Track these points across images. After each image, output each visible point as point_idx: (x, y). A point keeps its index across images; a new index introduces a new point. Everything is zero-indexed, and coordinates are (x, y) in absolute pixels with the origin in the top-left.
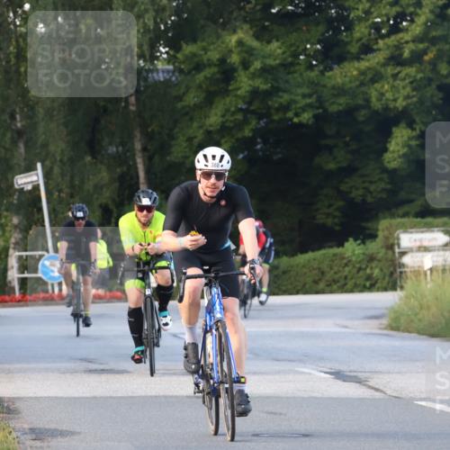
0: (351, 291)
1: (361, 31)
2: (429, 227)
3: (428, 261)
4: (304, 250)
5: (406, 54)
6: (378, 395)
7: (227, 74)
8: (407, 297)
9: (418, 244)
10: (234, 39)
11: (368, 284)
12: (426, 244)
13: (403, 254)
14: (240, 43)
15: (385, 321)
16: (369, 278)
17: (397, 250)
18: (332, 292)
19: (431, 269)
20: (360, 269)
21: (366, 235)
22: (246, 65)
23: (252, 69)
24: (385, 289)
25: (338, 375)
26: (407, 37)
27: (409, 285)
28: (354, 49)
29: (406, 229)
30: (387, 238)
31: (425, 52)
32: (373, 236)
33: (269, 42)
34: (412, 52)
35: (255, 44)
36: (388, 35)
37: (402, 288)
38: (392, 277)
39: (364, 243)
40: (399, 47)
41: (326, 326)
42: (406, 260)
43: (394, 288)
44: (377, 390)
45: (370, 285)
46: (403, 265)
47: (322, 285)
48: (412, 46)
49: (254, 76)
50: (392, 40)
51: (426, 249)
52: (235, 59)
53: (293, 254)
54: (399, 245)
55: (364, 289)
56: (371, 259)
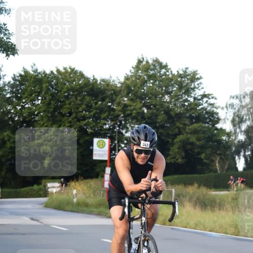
0: (35, 197)
2: (55, 182)
3: (54, 190)
4: (23, 187)
6: (42, 224)
7: (4, 142)
8: (49, 200)
9: (52, 186)
13: (48, 188)
14: (7, 135)
15: (43, 205)
16: (40, 194)
18: (30, 197)
19: (56, 192)
20: (37, 192)
21: (39, 184)
22: (9, 140)
24: (43, 197)
25: (32, 219)
27: (50, 196)
29: (49, 182)
30: (44, 184)
32: (41, 184)
35: (12, 135)
37: (48, 197)
38: (45, 194)
41: (29, 206)
42: (49, 190)
43: (46, 197)
45: (40, 196)
46: (48, 191)
47: (28, 196)
49: (11, 143)
51: (54, 187)
52: (6, 138)
53: (21, 188)
54: (47, 186)
55: (38, 197)
56: (40, 189)
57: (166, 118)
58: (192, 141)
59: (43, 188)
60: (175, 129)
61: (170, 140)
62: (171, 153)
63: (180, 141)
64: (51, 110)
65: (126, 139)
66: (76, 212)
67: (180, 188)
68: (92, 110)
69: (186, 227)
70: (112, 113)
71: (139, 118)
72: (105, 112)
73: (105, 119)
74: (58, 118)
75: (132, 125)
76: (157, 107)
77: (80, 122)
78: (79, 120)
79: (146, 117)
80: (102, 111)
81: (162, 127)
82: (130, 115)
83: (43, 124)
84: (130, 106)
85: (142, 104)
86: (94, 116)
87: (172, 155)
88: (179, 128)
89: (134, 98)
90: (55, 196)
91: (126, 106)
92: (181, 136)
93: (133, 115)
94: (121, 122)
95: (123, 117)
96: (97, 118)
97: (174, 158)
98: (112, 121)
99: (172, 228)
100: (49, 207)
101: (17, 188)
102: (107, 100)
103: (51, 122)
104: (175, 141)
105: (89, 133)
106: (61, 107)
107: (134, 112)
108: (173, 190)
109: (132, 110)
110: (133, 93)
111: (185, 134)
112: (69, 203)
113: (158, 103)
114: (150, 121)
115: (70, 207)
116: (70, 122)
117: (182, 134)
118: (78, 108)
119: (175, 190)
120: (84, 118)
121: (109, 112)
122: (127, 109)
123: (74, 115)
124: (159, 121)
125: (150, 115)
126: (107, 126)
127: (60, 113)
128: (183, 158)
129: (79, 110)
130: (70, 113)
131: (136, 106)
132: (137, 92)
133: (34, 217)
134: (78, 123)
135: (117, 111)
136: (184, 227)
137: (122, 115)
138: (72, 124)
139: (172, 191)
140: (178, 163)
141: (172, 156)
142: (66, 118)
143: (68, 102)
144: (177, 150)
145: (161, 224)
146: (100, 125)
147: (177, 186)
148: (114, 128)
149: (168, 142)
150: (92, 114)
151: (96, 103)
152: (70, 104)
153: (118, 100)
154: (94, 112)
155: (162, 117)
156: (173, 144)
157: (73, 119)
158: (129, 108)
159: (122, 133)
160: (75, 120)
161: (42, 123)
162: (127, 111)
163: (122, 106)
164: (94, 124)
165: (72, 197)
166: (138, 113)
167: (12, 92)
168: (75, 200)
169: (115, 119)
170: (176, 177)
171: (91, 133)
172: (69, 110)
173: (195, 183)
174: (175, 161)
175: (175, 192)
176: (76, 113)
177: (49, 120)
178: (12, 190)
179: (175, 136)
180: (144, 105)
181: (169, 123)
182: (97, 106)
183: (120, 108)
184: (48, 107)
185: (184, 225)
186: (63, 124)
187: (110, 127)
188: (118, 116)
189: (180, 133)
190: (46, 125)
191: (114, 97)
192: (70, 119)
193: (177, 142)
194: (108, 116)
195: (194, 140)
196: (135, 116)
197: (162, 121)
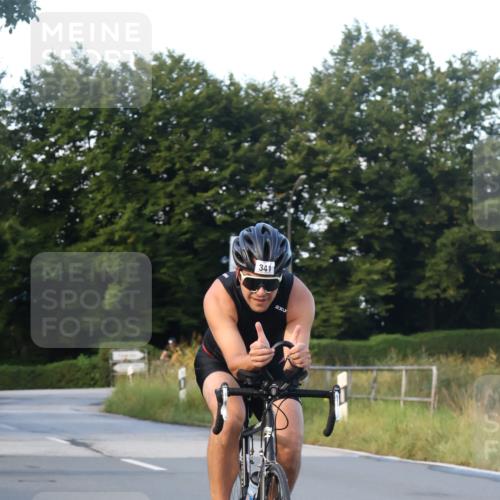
0: (81, 387)
1: (89, 223)
2: (131, 349)
3: (130, 369)
4: (52, 361)
5: (117, 238)
8: (116, 393)
9: (123, 358)
10: (6, 225)
11: (92, 383)
12: (129, 358)
13: (115, 364)
14: (11, 227)
15: (103, 407)
16: (93, 379)
17: (111, 362)
18: (69, 387)
19: (133, 375)
20: (87, 374)
22: (15, 241)
23: (18, 244)
24: (103, 386)
25: (74, 442)
26: (117, 227)
27: (118, 384)
28: (84, 234)
29: (117, 349)
30: (104, 354)
31: (129, 237)
33: (30, 228)
34: (120, 237)
35: (21, 229)
36: (106, 226)
37: (114, 386)
38: (107, 378)
39: (89, 357)
40: (112, 234)
41: (65, 410)
42: (117, 368)
43: (108, 384)
44: (98, 452)
45: (93, 384)
46: (113, 371)
47: (63, 383)
48: (120, 233)
49: (20, 249)
50: (109, 229)
51: (130, 362)
52: (7, 237)
53: (45, 364)
54: (112, 358)
55: (89, 386)
56: (94, 367)
57: (416, 184)
58: (483, 243)
59: (101, 364)
60: (438, 212)
61: (426, 240)
62: (428, 274)
63: (453, 244)
64: (122, 163)
65: (314, 238)
66: (185, 424)
67: (453, 363)
68: (227, 163)
69: (468, 465)
70: (277, 170)
71: (348, 183)
72: (259, 170)
73: (259, 187)
74: (140, 185)
75: (329, 202)
76: (394, 155)
77: (195, 195)
78: (193, 190)
79: (364, 182)
80: (251, 166)
81: (407, 206)
82: (325, 175)
83: (102, 201)
84: (325, 153)
85: (354, 148)
86: (232, 179)
87: (430, 278)
88: (448, 209)
89: (335, 132)
90: (131, 383)
91: (313, 153)
92: (456, 229)
93: (332, 175)
94: (299, 194)
95: (305, 182)
96: (237, 184)
97: (437, 286)
98: (278, 191)
99: (431, 467)
100: (117, 412)
101: (34, 363)
102: (265, 139)
103: (122, 195)
104: (439, 243)
105: (218, 223)
106: (148, 156)
107: (334, 167)
108: (434, 369)
109: (328, 165)
110: (330, 119)
111: (465, 226)
112: (169, 401)
113: (395, 146)
114: (373, 192)
115: (169, 413)
116: (170, 195)
117: (459, 225)
118: (190, 160)
119: (438, 370)
120: (206, 185)
121: (271, 169)
122: (315, 162)
123: (180, 178)
124: (398, 190)
125: (374, 177)
126: (265, 205)
127: (145, 172)
128: (460, 287)
129: (194, 163)
130: (172, 173)
131: (338, 152)
132: (341, 117)
133: (79, 438)
134: (191, 198)
135: (289, 166)
136: (462, 464)
137: (304, 177)
138: (175, 200)
139: (431, 370)
140: (445, 299)
141: (431, 282)
142: (159, 184)
143: (166, 143)
144: (443, 267)
145: (402, 457)
146: (247, 201)
147: (443, 359)
148: (284, 209)
149: (420, 245)
150: (227, 173)
151: (237, 146)
152: (169, 149)
153: (292, 139)
154: (232, 168)
155: (405, 182)
156: (433, 251)
157: (177, 186)
158: (321, 158)
159: (303, 224)
160: (184, 189)
161: (99, 197)
162: (316, 165)
163: (304, 153)
164: (231, 200)
165: (174, 386)
166: (345, 170)
167: (21, 118)
168: (182, 394)
169: (285, 185)
170: (441, 334)
171: (225, 223)
172: (168, 165)
173: (491, 350)
174: (438, 295)
175: (439, 376)
176: (187, 171)
177: (115, 190)
178: (22, 368)
179: (439, 229)
180: (361, 152)
181: (424, 197)
182: (240, 153)
183: (296, 159)
184: (114, 157)
185: (463, 459)
186: (152, 201)
187: (272, 207)
188: (294, 178)
189: (451, 222)
190: (108, 202)
191: (283, 129)
192: (170, 188)
193: (444, 245)
194: (266, 180)
195: (488, 241)
196: (335, 179)
197: (404, 193)
